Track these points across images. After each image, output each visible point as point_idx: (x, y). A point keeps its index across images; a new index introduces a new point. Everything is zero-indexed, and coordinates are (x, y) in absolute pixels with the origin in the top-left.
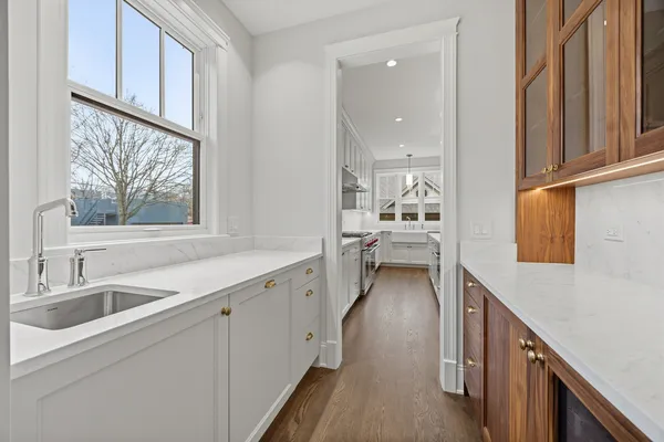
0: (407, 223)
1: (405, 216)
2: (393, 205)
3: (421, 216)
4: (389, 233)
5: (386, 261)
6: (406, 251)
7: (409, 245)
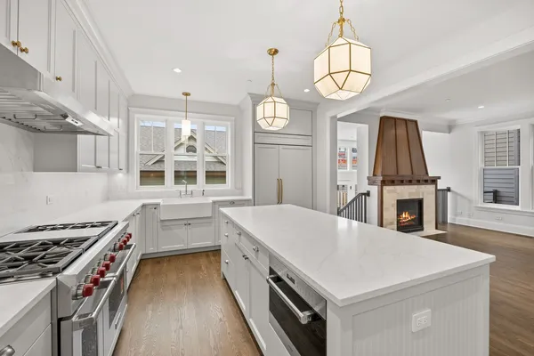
0: (182, 188)
1: (179, 176)
2: (161, 161)
3: (201, 177)
4: (156, 206)
5: (151, 250)
6: (181, 232)
7: (188, 223)
